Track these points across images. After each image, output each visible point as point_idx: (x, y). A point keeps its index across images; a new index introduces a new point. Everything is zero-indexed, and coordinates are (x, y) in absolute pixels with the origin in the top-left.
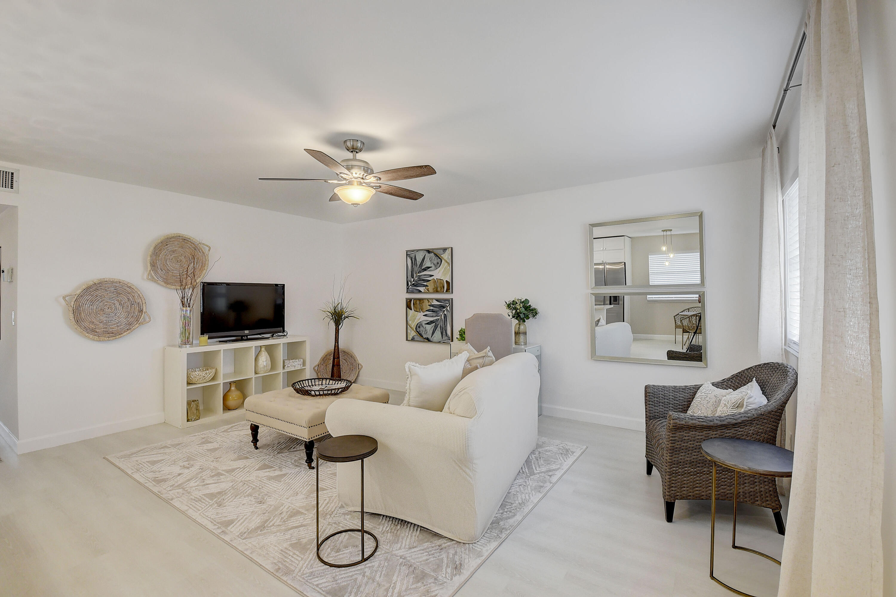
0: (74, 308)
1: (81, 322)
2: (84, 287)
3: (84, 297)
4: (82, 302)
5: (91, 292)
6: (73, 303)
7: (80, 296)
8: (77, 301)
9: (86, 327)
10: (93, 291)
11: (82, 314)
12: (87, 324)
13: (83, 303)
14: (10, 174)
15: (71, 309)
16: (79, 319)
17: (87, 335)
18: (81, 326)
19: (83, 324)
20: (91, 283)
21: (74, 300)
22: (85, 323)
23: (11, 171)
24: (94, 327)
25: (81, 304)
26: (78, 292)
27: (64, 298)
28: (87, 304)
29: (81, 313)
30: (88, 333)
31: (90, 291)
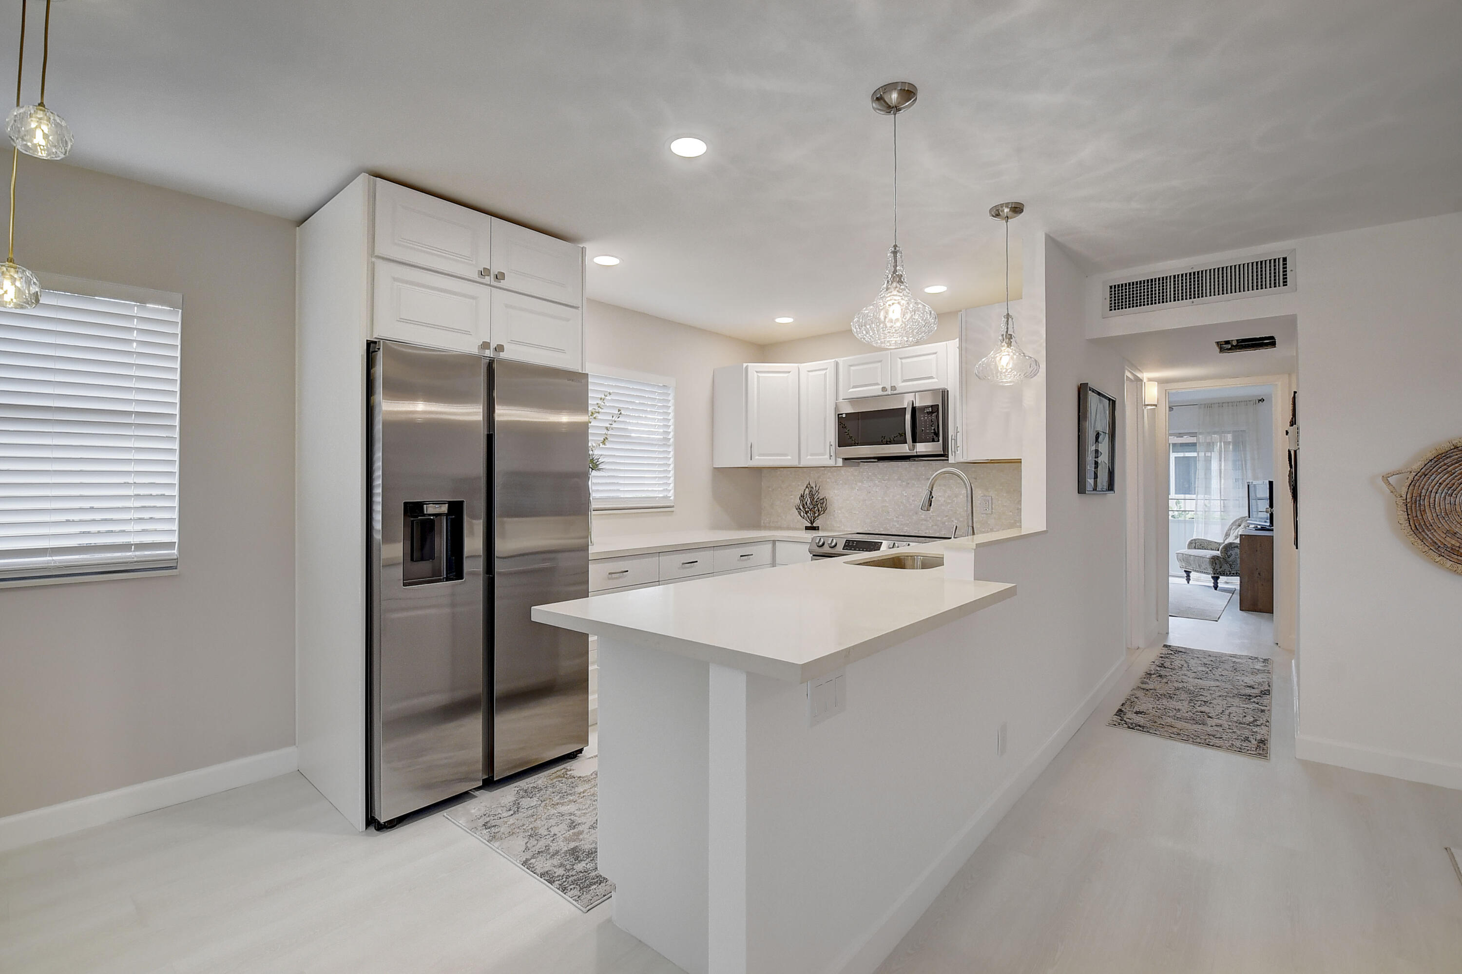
0: (1408, 500)
1: (1423, 531)
2: (1430, 456)
3: (1432, 478)
4: (1426, 487)
5: (1449, 467)
6: (1405, 490)
7: (1423, 474)
8: (1414, 485)
9: (1437, 542)
10: (1452, 465)
11: (1429, 514)
12: (1439, 536)
13: (1430, 489)
14: (1281, 260)
15: (1401, 502)
16: (1420, 524)
17: (1438, 559)
18: (1424, 538)
19: (1430, 535)
20: (1447, 446)
21: (1408, 484)
22: (1434, 533)
23: (1282, 256)
24: (1458, 545)
25: (1423, 491)
26: (1416, 466)
27: (1386, 478)
28: (1439, 491)
29: (1425, 510)
30: (1440, 555)
31: (1445, 464)
